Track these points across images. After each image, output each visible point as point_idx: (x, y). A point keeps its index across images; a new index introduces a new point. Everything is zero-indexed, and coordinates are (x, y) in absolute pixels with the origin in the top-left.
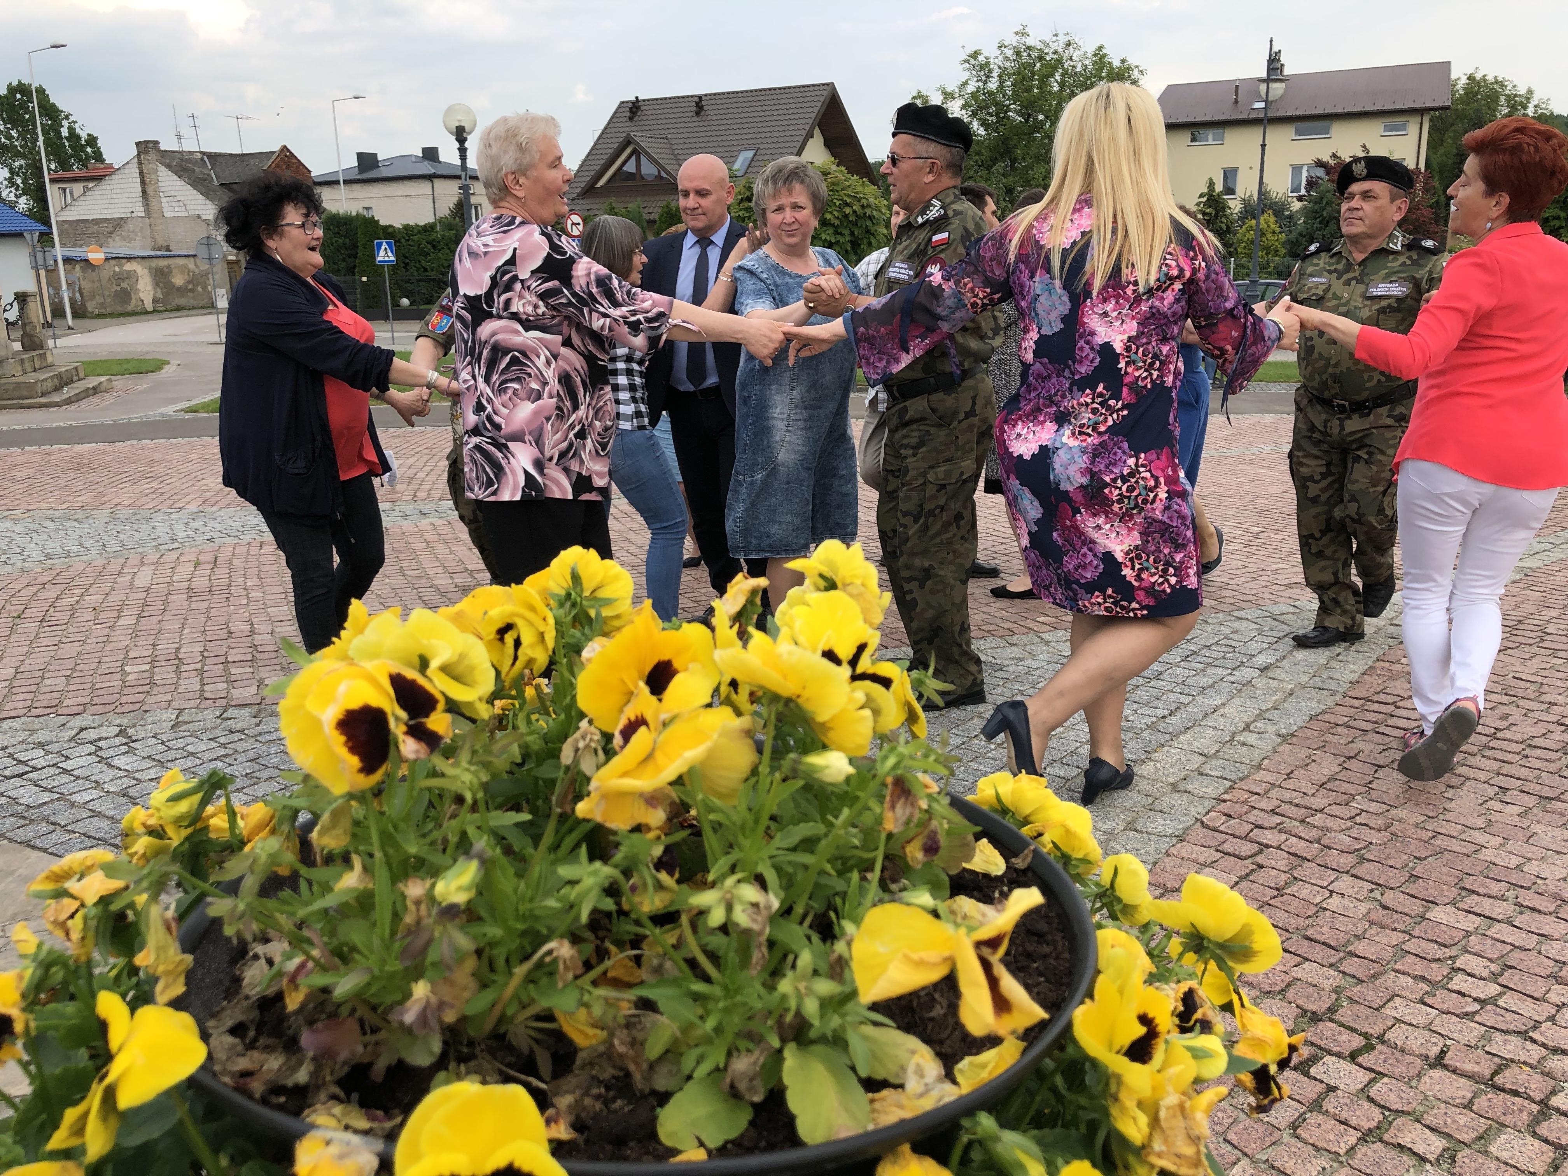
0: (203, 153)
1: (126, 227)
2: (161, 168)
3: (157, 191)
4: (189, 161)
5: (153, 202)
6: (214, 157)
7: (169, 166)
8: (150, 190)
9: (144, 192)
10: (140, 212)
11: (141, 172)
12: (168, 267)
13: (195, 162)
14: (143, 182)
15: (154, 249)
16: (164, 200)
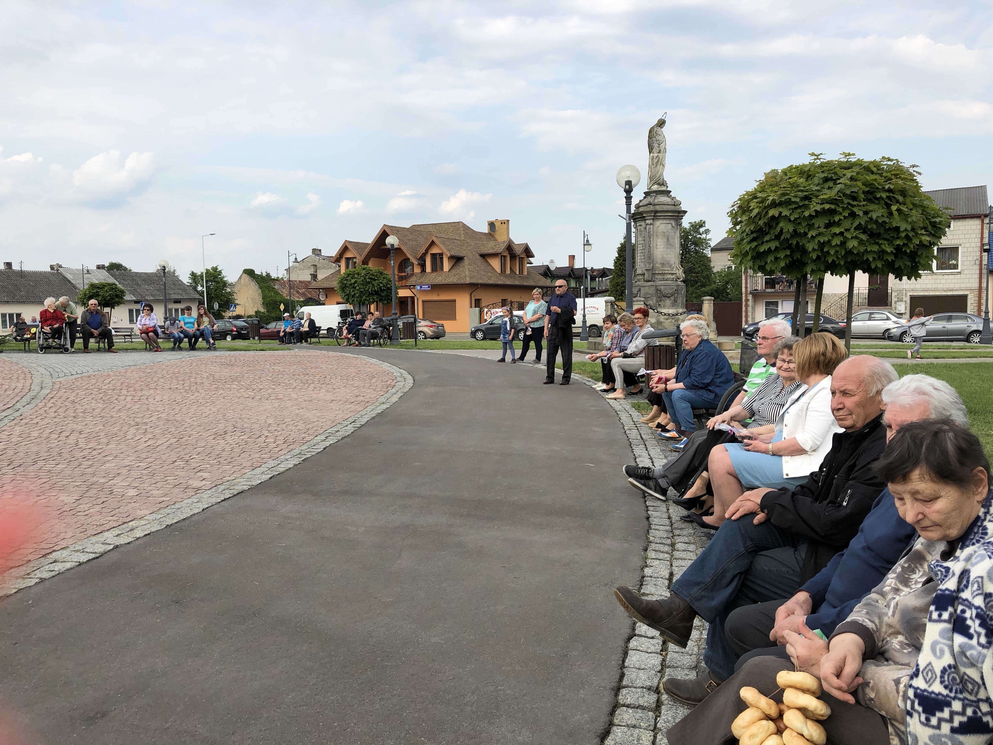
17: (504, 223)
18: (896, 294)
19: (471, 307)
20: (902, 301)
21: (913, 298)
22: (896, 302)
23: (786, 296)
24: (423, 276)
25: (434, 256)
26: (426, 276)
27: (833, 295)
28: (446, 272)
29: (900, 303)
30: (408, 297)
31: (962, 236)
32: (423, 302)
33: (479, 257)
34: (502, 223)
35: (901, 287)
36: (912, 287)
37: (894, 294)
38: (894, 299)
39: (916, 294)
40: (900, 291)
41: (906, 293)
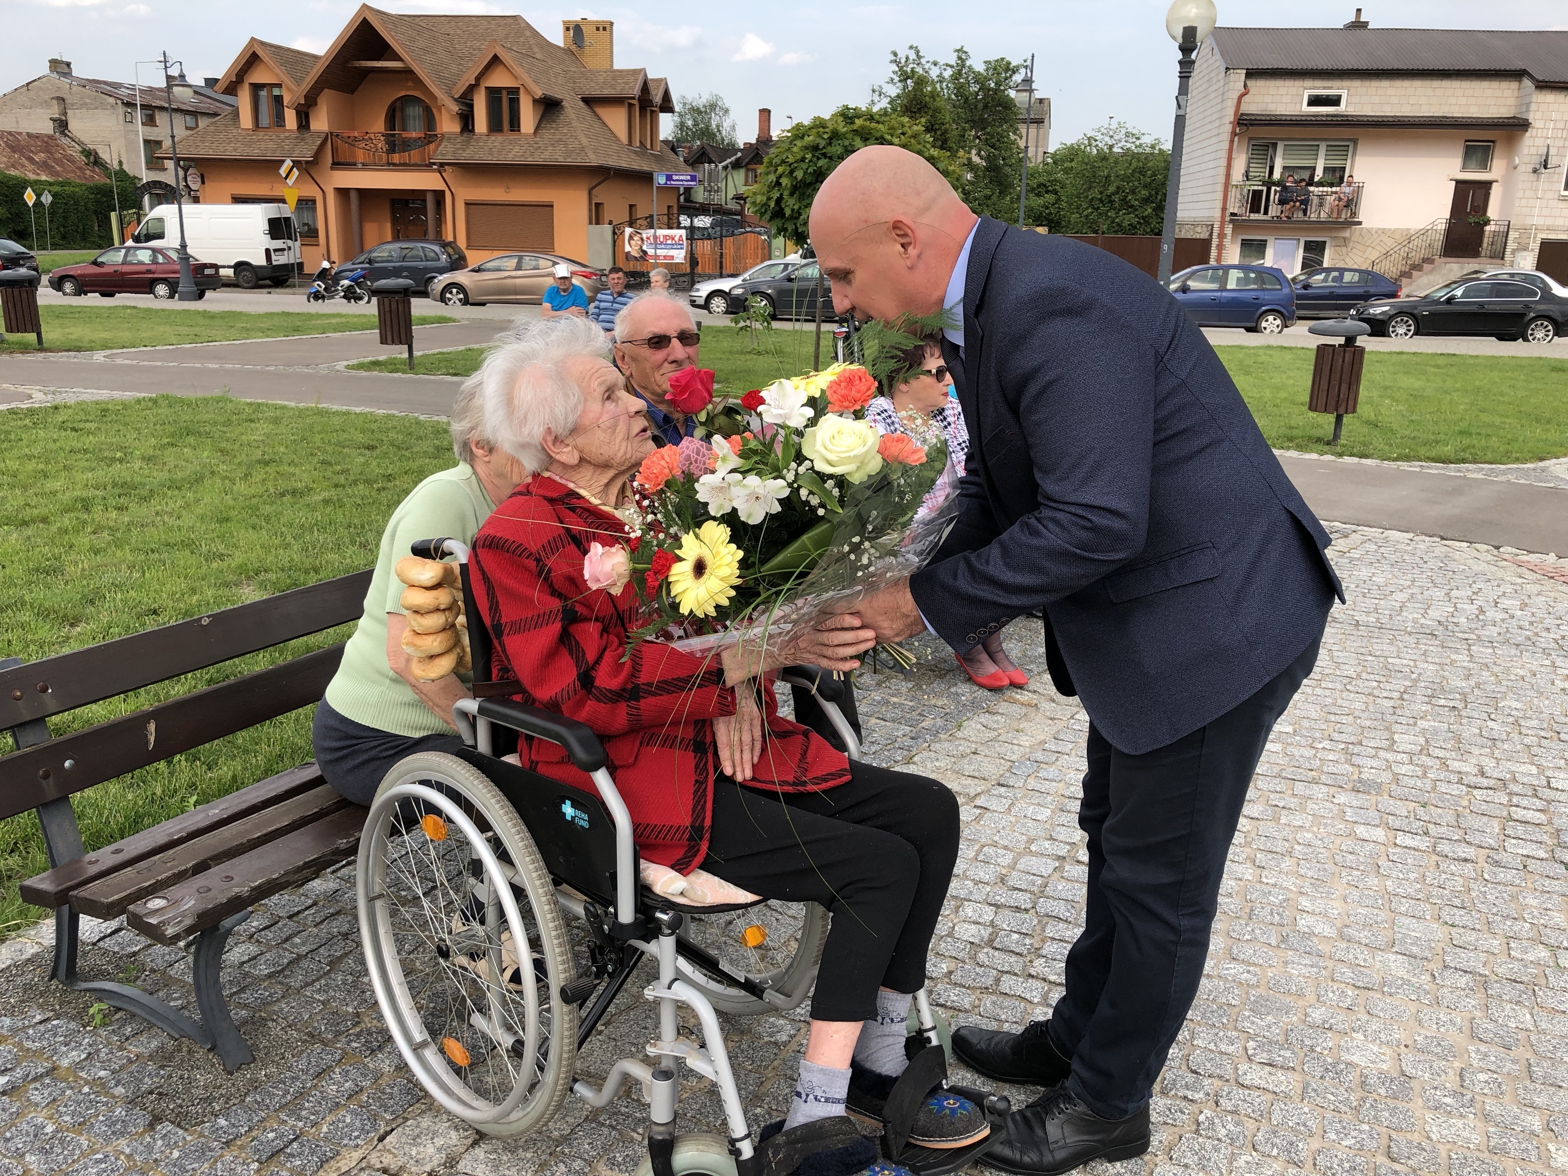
17: (604, 29)
18: (1516, 234)
19: (591, 223)
20: (1526, 249)
21: (1546, 246)
22: (1514, 252)
23: (1284, 228)
24: (468, 142)
25: (494, 94)
26: (477, 141)
27: (1380, 232)
28: (527, 135)
29: (1525, 253)
30: (423, 192)
32: (468, 204)
33: (581, 104)
34: (598, 29)
35: (1529, 221)
36: (1549, 222)
37: (1512, 235)
38: (1510, 245)
39: (1553, 236)
40: (1525, 230)
41: (1536, 234)
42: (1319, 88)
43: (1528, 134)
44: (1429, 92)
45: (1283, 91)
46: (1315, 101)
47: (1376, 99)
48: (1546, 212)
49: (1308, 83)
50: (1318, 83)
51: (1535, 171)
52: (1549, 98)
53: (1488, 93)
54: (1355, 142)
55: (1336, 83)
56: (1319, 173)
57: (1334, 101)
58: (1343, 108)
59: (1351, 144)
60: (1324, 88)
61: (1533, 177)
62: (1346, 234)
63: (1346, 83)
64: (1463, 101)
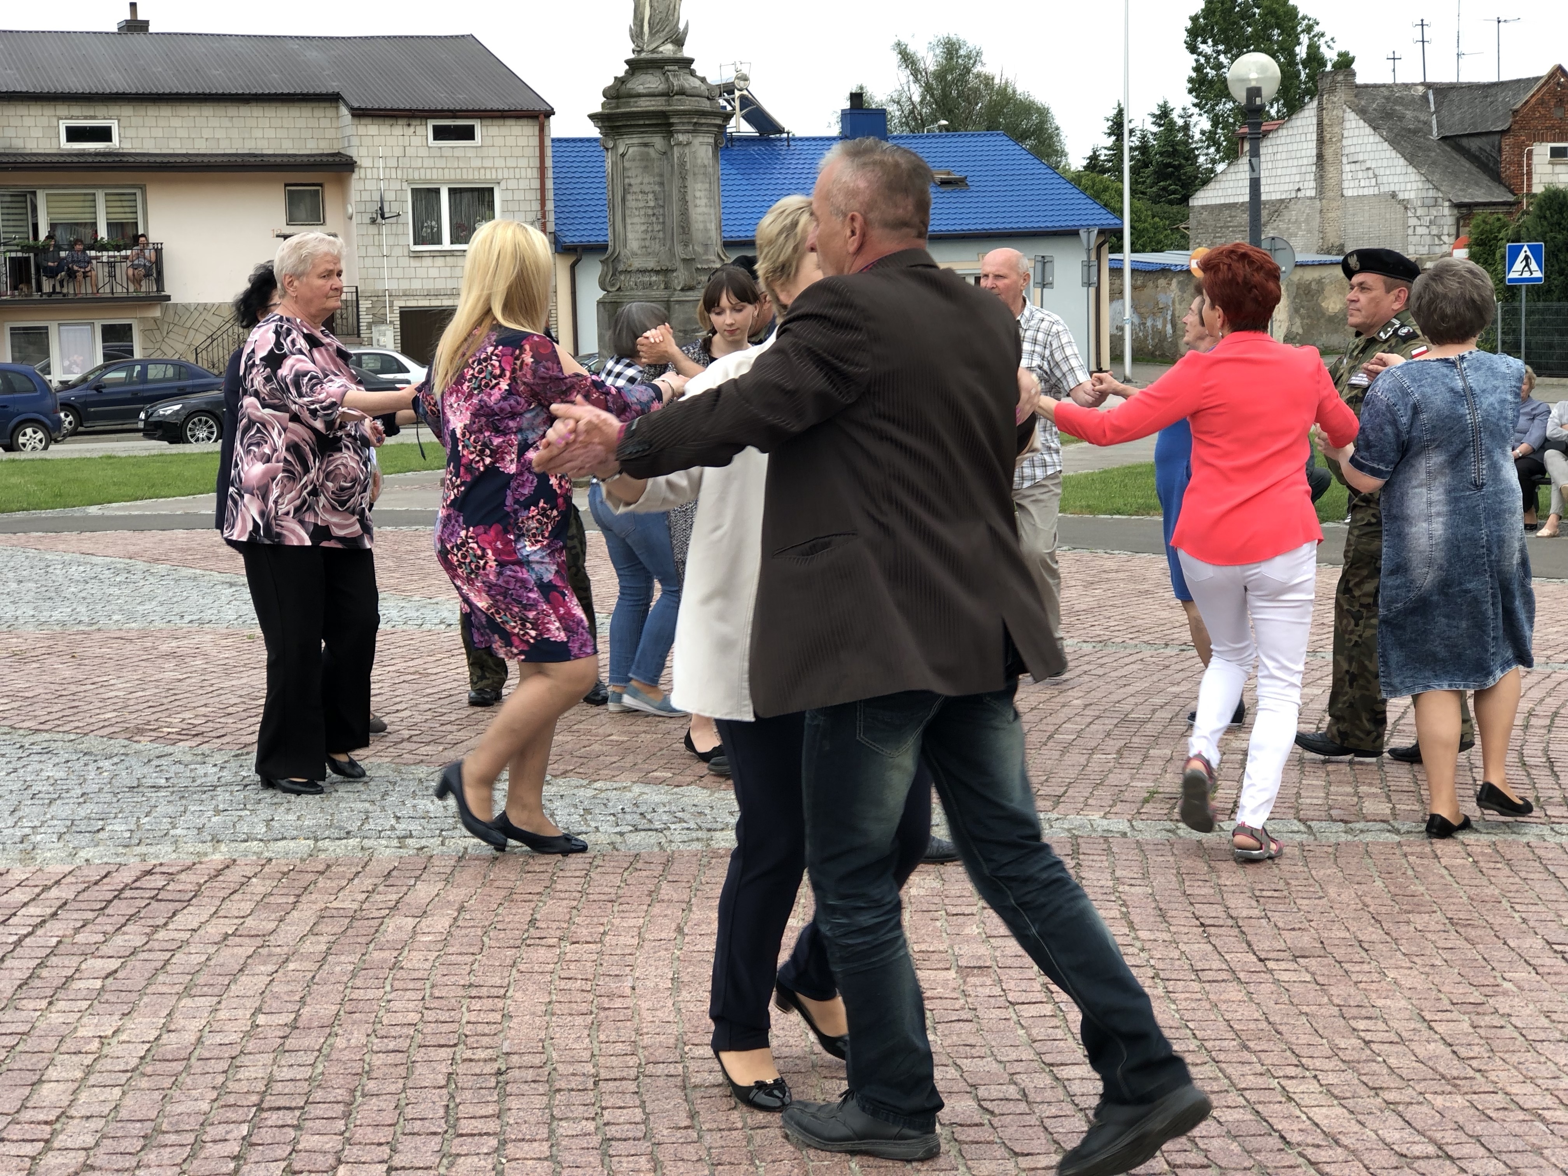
0: (1428, 86)
1: (1286, 215)
2: (1350, 115)
3: (1339, 154)
4: (1400, 101)
5: (1331, 171)
6: (1442, 91)
7: (1362, 112)
8: (1329, 152)
9: (1320, 156)
10: (1309, 189)
11: (1320, 124)
12: (1319, 282)
13: (1410, 103)
14: (1321, 141)
15: (1321, 251)
16: (1347, 168)
18: (368, 304)
20: (383, 322)
21: (407, 316)
22: (369, 326)
23: (69, 309)
27: (201, 309)
29: (383, 328)
31: (499, 163)
35: (380, 286)
36: (404, 285)
37: (364, 305)
38: (365, 319)
39: (412, 303)
40: (377, 297)
41: (391, 303)
42: (78, 118)
43: (355, 176)
44: (226, 122)
45: (28, 121)
46: (74, 134)
47: (159, 133)
48: (398, 273)
49: (62, 110)
50: (76, 110)
51: (373, 221)
52: (372, 130)
53: (301, 123)
54: (143, 188)
55: (101, 110)
56: (103, 233)
57: (104, 134)
58: (115, 143)
59: (139, 193)
60: (86, 118)
61: (373, 230)
62: (157, 313)
63: (114, 110)
64: (270, 133)
